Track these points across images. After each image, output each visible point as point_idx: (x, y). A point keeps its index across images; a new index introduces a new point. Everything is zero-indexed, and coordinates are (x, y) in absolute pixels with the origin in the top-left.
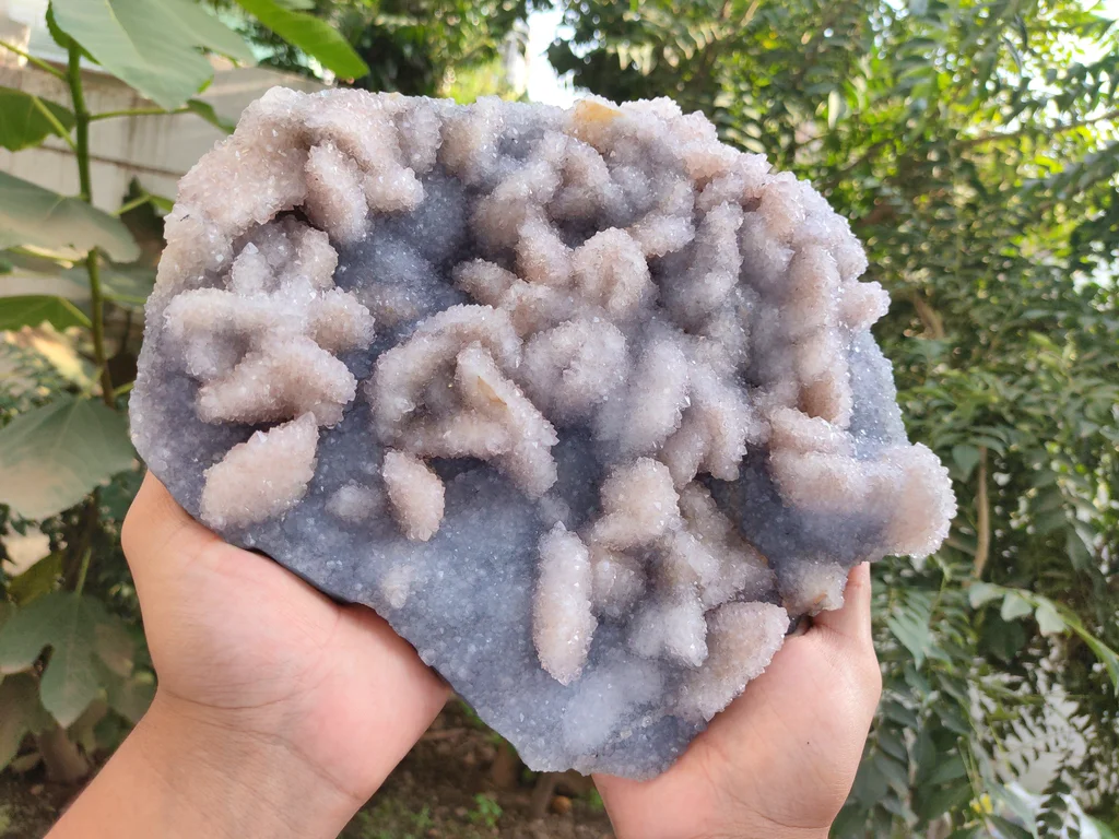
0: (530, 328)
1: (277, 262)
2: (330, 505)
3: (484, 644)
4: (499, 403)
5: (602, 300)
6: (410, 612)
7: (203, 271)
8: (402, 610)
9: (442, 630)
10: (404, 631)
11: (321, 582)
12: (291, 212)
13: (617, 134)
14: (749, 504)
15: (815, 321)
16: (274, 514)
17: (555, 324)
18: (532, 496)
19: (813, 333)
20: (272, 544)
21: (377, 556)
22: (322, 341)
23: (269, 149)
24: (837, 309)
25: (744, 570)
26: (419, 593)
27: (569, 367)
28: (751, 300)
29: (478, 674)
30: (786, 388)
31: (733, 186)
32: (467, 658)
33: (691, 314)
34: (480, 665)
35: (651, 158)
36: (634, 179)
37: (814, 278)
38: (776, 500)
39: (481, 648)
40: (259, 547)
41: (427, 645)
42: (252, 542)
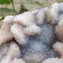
23: (7, 28)
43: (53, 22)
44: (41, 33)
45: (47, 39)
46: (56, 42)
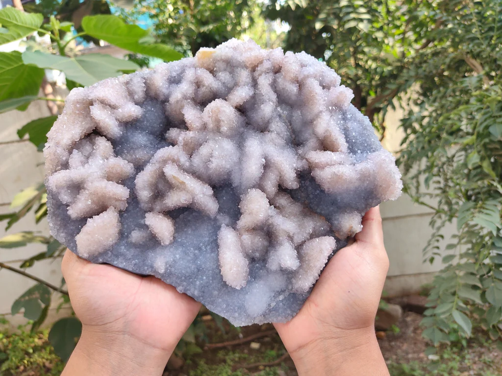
0: (191, 150)
1: (87, 154)
2: (129, 240)
3: (202, 279)
4: (183, 183)
5: (217, 130)
6: (168, 273)
7: (60, 165)
8: (165, 273)
9: (183, 278)
10: (168, 281)
11: (131, 269)
12: (92, 133)
13: (215, 61)
14: (311, 196)
15: (316, 111)
16: (107, 248)
17: (201, 145)
18: (212, 217)
19: (318, 116)
20: (109, 260)
21: (151, 254)
22: (109, 178)
23: (77, 112)
24: (324, 103)
25: (310, 225)
26: (169, 266)
27: (210, 161)
28: (286, 110)
29: (203, 292)
30: (312, 142)
31: (267, 65)
32: (197, 287)
33: (261, 124)
34: (203, 289)
35: (231, 65)
36: (224, 76)
37: (311, 93)
38: (323, 191)
39: (201, 282)
40: (105, 261)
41: (179, 285)
42: (101, 260)
43: (162, 97)
44: (144, 116)
45: (155, 125)
46: (169, 130)
